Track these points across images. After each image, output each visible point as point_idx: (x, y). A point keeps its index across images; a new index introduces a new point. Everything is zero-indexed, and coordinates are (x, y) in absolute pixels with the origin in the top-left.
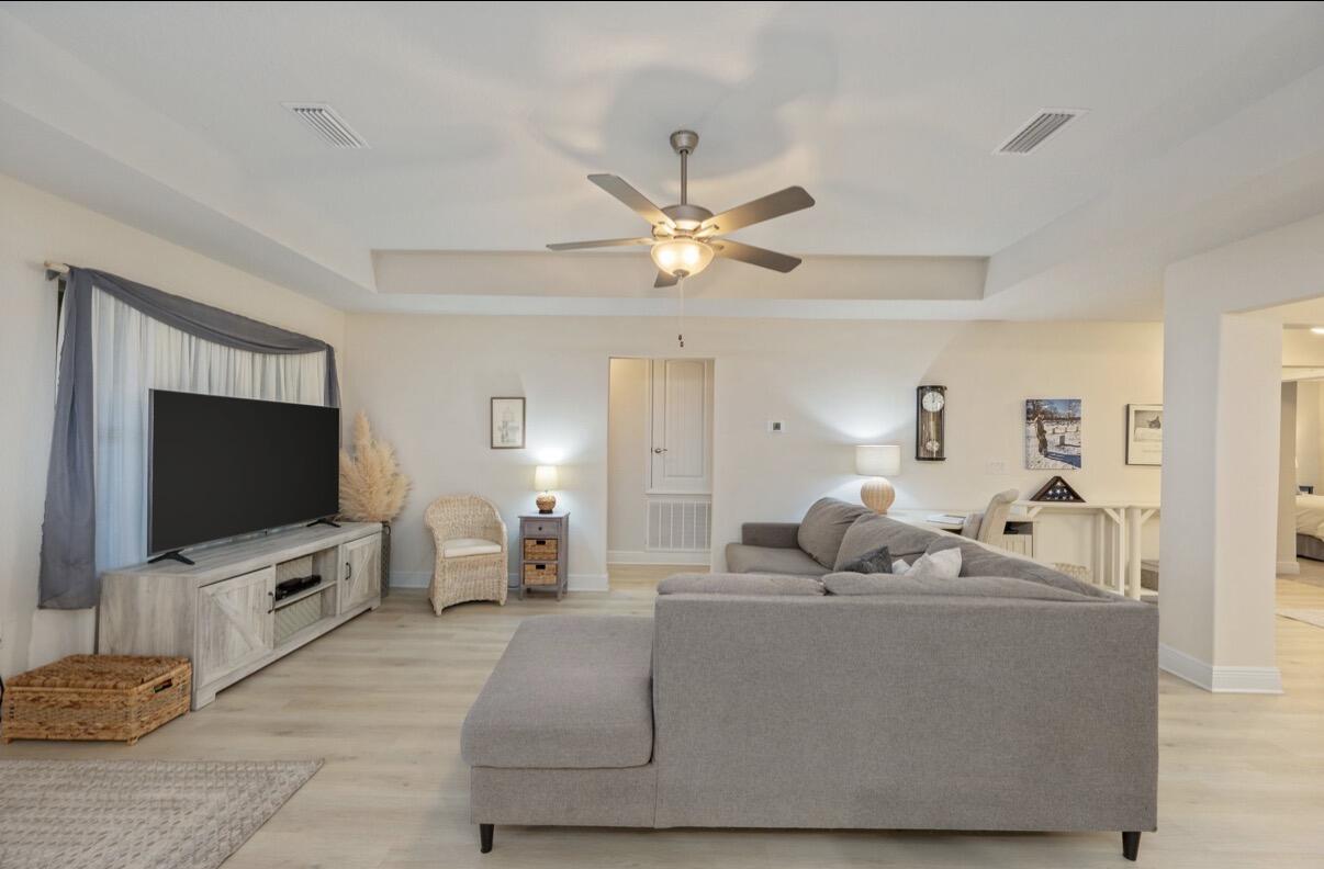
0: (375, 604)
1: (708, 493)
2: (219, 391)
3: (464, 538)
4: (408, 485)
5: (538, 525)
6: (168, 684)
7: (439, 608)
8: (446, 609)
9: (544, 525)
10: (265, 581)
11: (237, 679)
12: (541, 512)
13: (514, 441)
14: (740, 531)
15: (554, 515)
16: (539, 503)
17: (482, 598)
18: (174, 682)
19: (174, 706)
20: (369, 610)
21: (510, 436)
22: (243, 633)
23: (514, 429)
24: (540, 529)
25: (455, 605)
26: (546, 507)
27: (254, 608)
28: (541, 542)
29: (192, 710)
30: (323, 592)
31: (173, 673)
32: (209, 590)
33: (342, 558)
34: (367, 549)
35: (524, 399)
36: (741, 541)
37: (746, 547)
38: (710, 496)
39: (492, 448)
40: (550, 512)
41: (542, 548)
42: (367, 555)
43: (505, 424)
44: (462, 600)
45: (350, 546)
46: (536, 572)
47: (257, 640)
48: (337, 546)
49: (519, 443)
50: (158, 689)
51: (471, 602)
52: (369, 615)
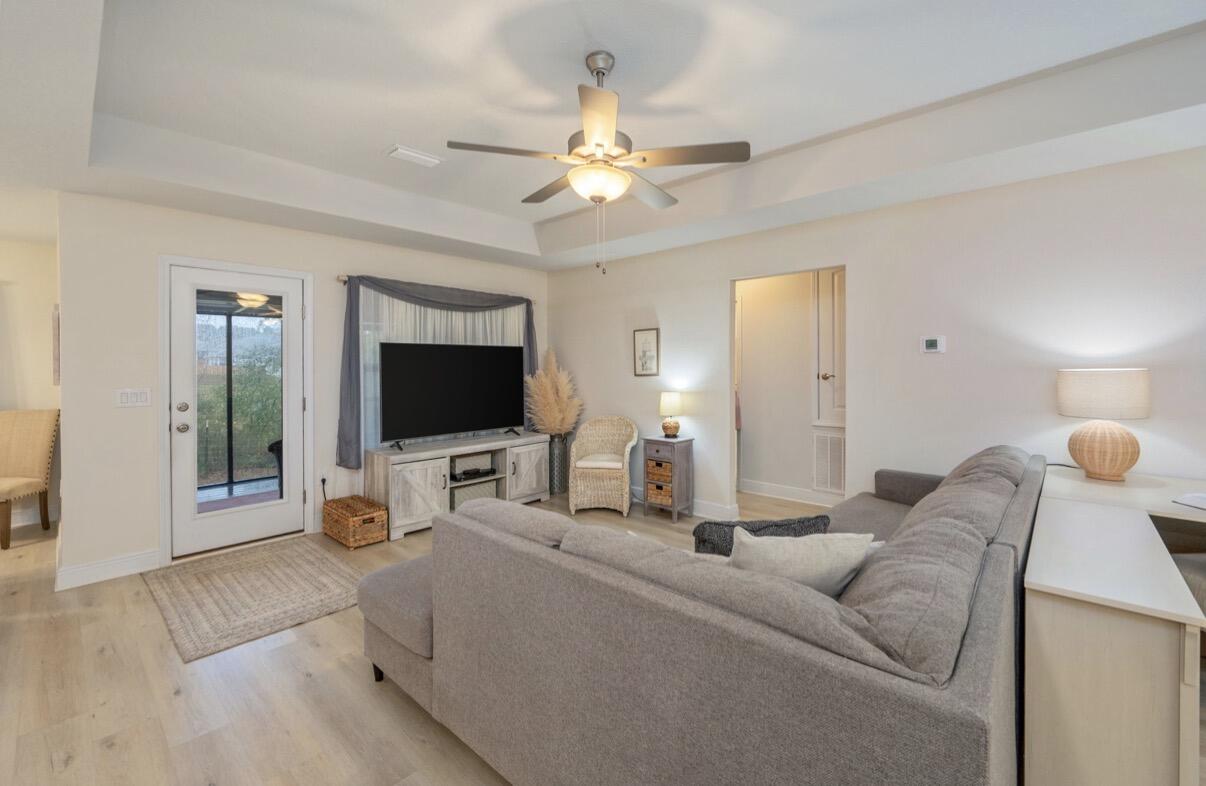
0: (545, 497)
1: (842, 425)
2: (441, 341)
3: (610, 453)
4: (581, 406)
5: (656, 447)
6: (372, 520)
7: (573, 509)
8: (580, 511)
9: (661, 448)
10: (440, 467)
11: (419, 528)
12: (667, 436)
13: (651, 369)
14: (873, 478)
15: (679, 440)
16: (665, 428)
17: (612, 507)
18: (376, 520)
19: (375, 535)
20: (539, 500)
21: (648, 365)
22: (424, 499)
23: (651, 358)
24: (657, 451)
25: (590, 509)
26: (671, 432)
27: (432, 484)
28: (659, 465)
29: (388, 539)
30: (497, 480)
31: (375, 514)
32: (398, 467)
33: (510, 459)
34: (533, 454)
35: (657, 330)
36: (872, 490)
37: (877, 500)
38: (842, 429)
39: (636, 375)
40: (675, 436)
41: (660, 471)
42: (535, 458)
43: (644, 352)
44: (597, 506)
45: (516, 450)
46: (656, 491)
47: (435, 505)
48: (505, 449)
49: (654, 371)
50: (365, 521)
51: (604, 509)
52: (538, 504)
